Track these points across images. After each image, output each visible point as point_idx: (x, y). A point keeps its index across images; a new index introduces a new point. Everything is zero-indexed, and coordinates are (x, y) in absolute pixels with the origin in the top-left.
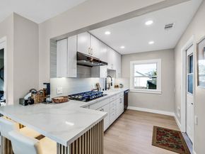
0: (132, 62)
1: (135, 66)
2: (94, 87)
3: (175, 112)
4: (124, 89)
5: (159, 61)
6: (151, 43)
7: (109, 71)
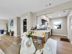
0: (53, 21)
1: (54, 22)
2: (44, 28)
3: (67, 35)
4: (51, 29)
5: (62, 20)
6: (59, 15)
7: (47, 23)
